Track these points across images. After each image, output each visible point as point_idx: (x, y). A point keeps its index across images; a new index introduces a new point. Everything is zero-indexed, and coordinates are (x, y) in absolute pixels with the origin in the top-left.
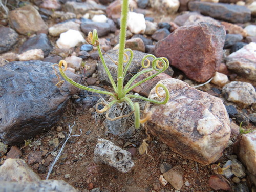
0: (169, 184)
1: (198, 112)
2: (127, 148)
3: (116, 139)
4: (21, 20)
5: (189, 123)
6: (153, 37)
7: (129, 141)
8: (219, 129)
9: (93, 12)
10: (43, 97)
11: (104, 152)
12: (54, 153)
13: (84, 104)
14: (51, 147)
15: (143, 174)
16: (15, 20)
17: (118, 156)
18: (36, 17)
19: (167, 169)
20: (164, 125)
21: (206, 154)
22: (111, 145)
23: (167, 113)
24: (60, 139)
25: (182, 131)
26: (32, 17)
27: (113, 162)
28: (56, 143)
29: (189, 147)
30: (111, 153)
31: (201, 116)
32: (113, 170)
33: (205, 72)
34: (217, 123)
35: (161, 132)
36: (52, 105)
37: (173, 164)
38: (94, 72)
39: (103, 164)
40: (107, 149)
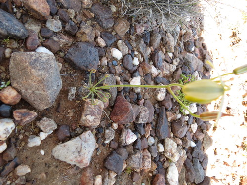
0: (69, 113)
1: (92, 114)
2: (75, 97)
3: (77, 92)
4: (120, 26)
5: (88, 113)
6: (131, 93)
7: (78, 96)
8: (89, 121)
9: (140, 56)
10: (84, 64)
11: (72, 90)
12: (66, 73)
13: (86, 75)
14: (67, 71)
15: (69, 104)
16: (119, 23)
17: (72, 95)
18: (125, 30)
19: (73, 111)
20: (86, 106)
21: (81, 120)
22: (75, 92)
23: (90, 106)
24: (71, 73)
25: (85, 111)
26: (124, 29)
27: (70, 94)
28: (69, 72)
29: (82, 115)
30: (73, 93)
31: (92, 116)
32: (68, 94)
33: (114, 118)
34: (91, 121)
35: (83, 105)
36: (82, 67)
37: (75, 113)
38: (102, 73)
39: (68, 91)
40: (73, 91)
